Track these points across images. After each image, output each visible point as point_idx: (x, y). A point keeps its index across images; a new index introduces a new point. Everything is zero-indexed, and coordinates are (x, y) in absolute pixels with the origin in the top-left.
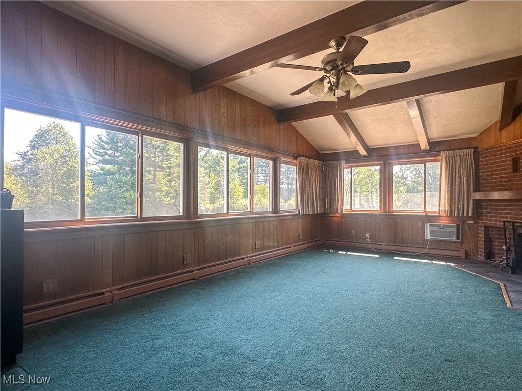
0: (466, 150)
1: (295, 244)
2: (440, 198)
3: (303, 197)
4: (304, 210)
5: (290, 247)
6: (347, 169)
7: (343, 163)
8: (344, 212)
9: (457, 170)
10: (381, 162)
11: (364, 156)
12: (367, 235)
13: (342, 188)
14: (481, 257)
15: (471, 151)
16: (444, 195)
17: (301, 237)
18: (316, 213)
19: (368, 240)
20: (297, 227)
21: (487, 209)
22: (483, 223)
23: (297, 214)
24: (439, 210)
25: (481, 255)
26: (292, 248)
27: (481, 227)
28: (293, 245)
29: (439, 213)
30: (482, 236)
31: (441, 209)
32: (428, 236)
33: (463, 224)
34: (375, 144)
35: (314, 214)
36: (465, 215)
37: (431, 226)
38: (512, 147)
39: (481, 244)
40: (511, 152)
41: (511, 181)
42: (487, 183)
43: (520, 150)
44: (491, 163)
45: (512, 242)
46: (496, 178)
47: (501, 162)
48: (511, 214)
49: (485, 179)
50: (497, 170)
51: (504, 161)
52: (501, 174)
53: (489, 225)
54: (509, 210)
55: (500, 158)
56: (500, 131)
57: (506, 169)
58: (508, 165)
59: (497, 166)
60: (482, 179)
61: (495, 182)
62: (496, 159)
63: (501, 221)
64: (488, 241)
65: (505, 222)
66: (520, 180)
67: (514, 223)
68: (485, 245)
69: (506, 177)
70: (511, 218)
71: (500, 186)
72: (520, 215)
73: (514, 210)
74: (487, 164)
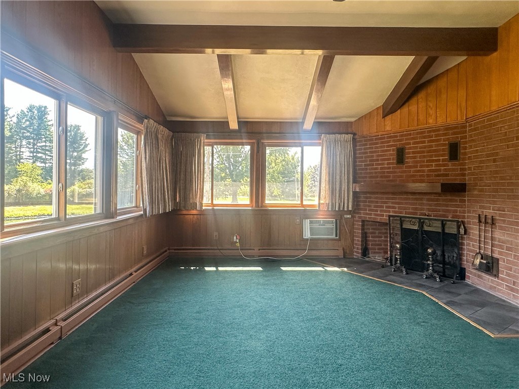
0: (346, 135)
1: (137, 267)
2: (320, 190)
3: (152, 186)
4: (152, 208)
5: (131, 274)
6: (208, 147)
7: (203, 138)
8: (204, 208)
9: (338, 157)
10: (254, 141)
11: (234, 131)
12: (235, 238)
13: (201, 172)
14: (357, 254)
15: (350, 136)
16: (324, 185)
17: (145, 252)
18: (168, 211)
19: (238, 244)
20: (141, 237)
21: (365, 202)
22: (360, 217)
23: (141, 215)
24: (319, 203)
25: (358, 253)
26: (135, 274)
27: (357, 221)
28: (134, 269)
29: (319, 207)
30: (358, 232)
31: (321, 202)
32: (307, 235)
33: (341, 218)
34: (248, 116)
35: (165, 214)
36: (346, 209)
37: (311, 222)
38: (396, 136)
39: (358, 239)
40: (394, 141)
41: (395, 172)
42: (366, 173)
43: (406, 139)
44: (371, 152)
45: (398, 238)
46: (376, 169)
47: (383, 151)
48: (394, 207)
49: (363, 169)
50: (378, 160)
51: (387, 151)
52: (383, 164)
53: (368, 219)
54: (393, 203)
55: (381, 147)
56: (384, 117)
57: (389, 159)
58: (391, 155)
59: (378, 156)
60: (359, 169)
61: (376, 173)
62: (377, 148)
63: (383, 215)
64: (365, 236)
65: (390, 216)
66: (405, 172)
67: (401, 217)
68: (362, 241)
69: (389, 168)
70: (395, 212)
71: (381, 177)
72: (405, 208)
73: (398, 203)
74: (366, 153)
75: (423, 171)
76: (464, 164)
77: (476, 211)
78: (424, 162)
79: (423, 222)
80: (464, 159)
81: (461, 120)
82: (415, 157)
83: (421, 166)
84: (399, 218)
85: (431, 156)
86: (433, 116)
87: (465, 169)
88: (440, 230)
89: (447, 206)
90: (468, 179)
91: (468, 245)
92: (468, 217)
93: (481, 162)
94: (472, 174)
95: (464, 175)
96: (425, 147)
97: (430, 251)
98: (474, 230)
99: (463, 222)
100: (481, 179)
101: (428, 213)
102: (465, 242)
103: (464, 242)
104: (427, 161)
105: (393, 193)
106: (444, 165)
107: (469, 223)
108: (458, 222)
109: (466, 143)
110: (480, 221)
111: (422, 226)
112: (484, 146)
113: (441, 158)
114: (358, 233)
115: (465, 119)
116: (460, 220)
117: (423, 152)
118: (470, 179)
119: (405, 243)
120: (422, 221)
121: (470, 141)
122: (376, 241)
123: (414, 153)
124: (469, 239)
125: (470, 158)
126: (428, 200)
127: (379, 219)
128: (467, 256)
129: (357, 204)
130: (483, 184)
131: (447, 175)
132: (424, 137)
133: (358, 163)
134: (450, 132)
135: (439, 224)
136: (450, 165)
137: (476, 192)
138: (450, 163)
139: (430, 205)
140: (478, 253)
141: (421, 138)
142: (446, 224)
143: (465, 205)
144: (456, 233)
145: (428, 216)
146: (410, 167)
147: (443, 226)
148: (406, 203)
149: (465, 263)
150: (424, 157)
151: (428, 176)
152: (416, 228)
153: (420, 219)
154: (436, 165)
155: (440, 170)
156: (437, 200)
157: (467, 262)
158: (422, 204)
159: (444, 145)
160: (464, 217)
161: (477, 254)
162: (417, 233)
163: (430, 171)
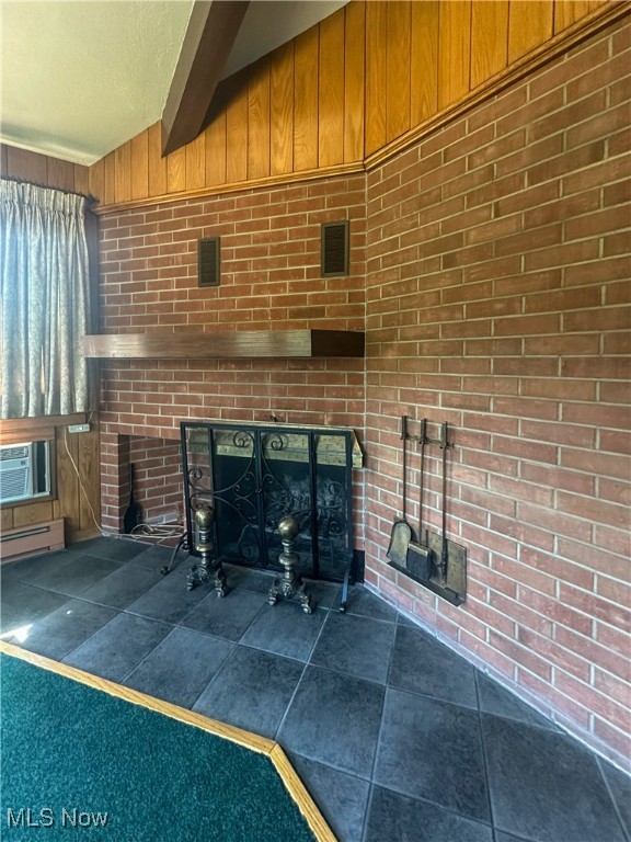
14: (111, 526)
15: (77, 202)
21: (125, 386)
22: (113, 429)
25: (111, 522)
27: (109, 439)
30: (111, 467)
33: (57, 435)
38: (197, 210)
39: (111, 489)
40: (193, 222)
41: (194, 306)
42: (127, 310)
43: (223, 218)
44: (138, 253)
45: (206, 482)
46: (151, 297)
47: (167, 250)
48: (195, 400)
49: (118, 300)
50: (154, 275)
51: (175, 249)
52: (167, 285)
53: (133, 433)
54: (192, 388)
55: (162, 238)
56: (165, 154)
57: (181, 272)
58: (185, 260)
59: (154, 263)
60: (111, 300)
61: (151, 308)
62: (150, 241)
63: (168, 422)
64: (129, 475)
65: (183, 425)
66: (220, 305)
67: (211, 426)
68: (121, 491)
69: (181, 295)
70: (197, 412)
71: (165, 319)
72: (222, 402)
73: (205, 389)
74: (125, 255)
75: (264, 303)
76: (358, 282)
77: (393, 405)
78: (264, 277)
79: (265, 440)
80: (359, 270)
81: (352, 161)
82: (243, 266)
83: (259, 290)
84: (206, 429)
85: (282, 263)
86: (285, 151)
87: (361, 296)
88: (306, 459)
89: (320, 392)
90: (369, 322)
91: (372, 493)
92: (370, 421)
93: (408, 271)
94: (380, 307)
95: (359, 311)
96: (266, 239)
97: (284, 527)
98: (389, 458)
99: (358, 434)
100: (408, 319)
101: (276, 413)
102: (363, 484)
103: (360, 484)
104: (274, 276)
105: (194, 363)
106: (314, 286)
107: (372, 436)
108: (346, 434)
109: (362, 226)
110: (406, 436)
111: (264, 449)
112: (415, 225)
113: (305, 267)
114: (110, 470)
115: (361, 158)
116: (351, 428)
117: (263, 252)
118: (374, 323)
119: (223, 495)
120: (262, 434)
121: (373, 221)
122: (161, 482)
123: (240, 253)
124: (373, 478)
125: (373, 265)
126: (277, 378)
127: (159, 431)
128: (367, 523)
129: (106, 393)
130: (412, 333)
131: (320, 312)
132: (266, 212)
133: (106, 284)
134: (327, 197)
135: (302, 443)
136: (327, 286)
137: (390, 356)
138: (326, 281)
139: (282, 392)
140: (401, 522)
141: (257, 213)
142: (318, 439)
143: (362, 389)
144: (345, 465)
145: (276, 420)
146: (233, 291)
147: (313, 445)
148: (225, 389)
149: (364, 538)
150: (266, 264)
151: (276, 314)
152: (247, 454)
153: (257, 430)
154: (295, 287)
155: (302, 299)
156: (299, 378)
157: (368, 536)
158: (261, 390)
159: (311, 232)
160: (359, 421)
161: (397, 522)
162: (252, 468)
163: (279, 301)
